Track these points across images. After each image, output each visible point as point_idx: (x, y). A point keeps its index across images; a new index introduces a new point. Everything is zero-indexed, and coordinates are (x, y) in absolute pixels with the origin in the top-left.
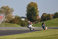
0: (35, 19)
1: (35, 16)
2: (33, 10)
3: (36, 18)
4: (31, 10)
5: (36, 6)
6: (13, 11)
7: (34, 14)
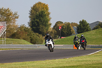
1: (45, 26)
2: (42, 16)
3: (47, 30)
4: (40, 15)
5: (47, 9)
6: (17, 18)
7: (44, 23)
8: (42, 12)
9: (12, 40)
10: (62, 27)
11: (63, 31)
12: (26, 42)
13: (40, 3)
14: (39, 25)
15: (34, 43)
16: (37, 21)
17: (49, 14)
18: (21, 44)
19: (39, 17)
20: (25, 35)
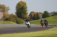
0: (24, 17)
1: (25, 14)
2: (23, 9)
3: (26, 16)
4: (21, 8)
5: (26, 5)
6: (9, 10)
7: (24, 13)
8: (23, 6)
9: (6, 22)
10: (34, 15)
11: (35, 17)
12: (14, 23)
13: (21, 2)
14: (21, 14)
15: (18, 24)
16: (20, 12)
17: (27, 7)
18: (11, 24)
19: (21, 9)
20: (13, 19)
